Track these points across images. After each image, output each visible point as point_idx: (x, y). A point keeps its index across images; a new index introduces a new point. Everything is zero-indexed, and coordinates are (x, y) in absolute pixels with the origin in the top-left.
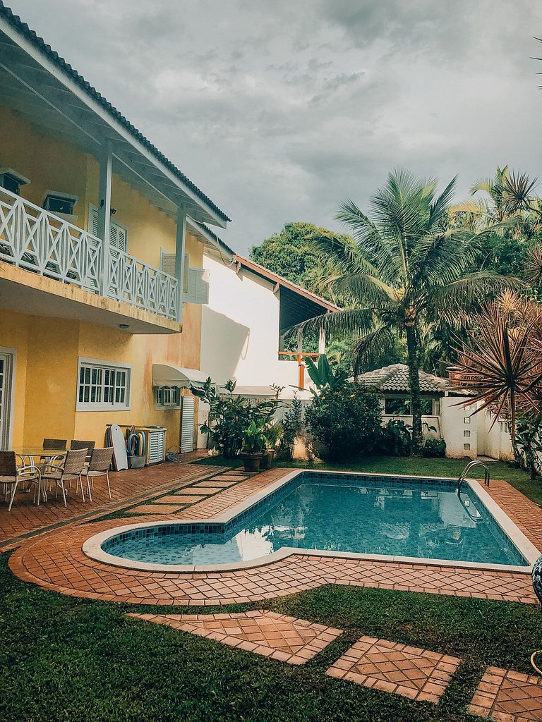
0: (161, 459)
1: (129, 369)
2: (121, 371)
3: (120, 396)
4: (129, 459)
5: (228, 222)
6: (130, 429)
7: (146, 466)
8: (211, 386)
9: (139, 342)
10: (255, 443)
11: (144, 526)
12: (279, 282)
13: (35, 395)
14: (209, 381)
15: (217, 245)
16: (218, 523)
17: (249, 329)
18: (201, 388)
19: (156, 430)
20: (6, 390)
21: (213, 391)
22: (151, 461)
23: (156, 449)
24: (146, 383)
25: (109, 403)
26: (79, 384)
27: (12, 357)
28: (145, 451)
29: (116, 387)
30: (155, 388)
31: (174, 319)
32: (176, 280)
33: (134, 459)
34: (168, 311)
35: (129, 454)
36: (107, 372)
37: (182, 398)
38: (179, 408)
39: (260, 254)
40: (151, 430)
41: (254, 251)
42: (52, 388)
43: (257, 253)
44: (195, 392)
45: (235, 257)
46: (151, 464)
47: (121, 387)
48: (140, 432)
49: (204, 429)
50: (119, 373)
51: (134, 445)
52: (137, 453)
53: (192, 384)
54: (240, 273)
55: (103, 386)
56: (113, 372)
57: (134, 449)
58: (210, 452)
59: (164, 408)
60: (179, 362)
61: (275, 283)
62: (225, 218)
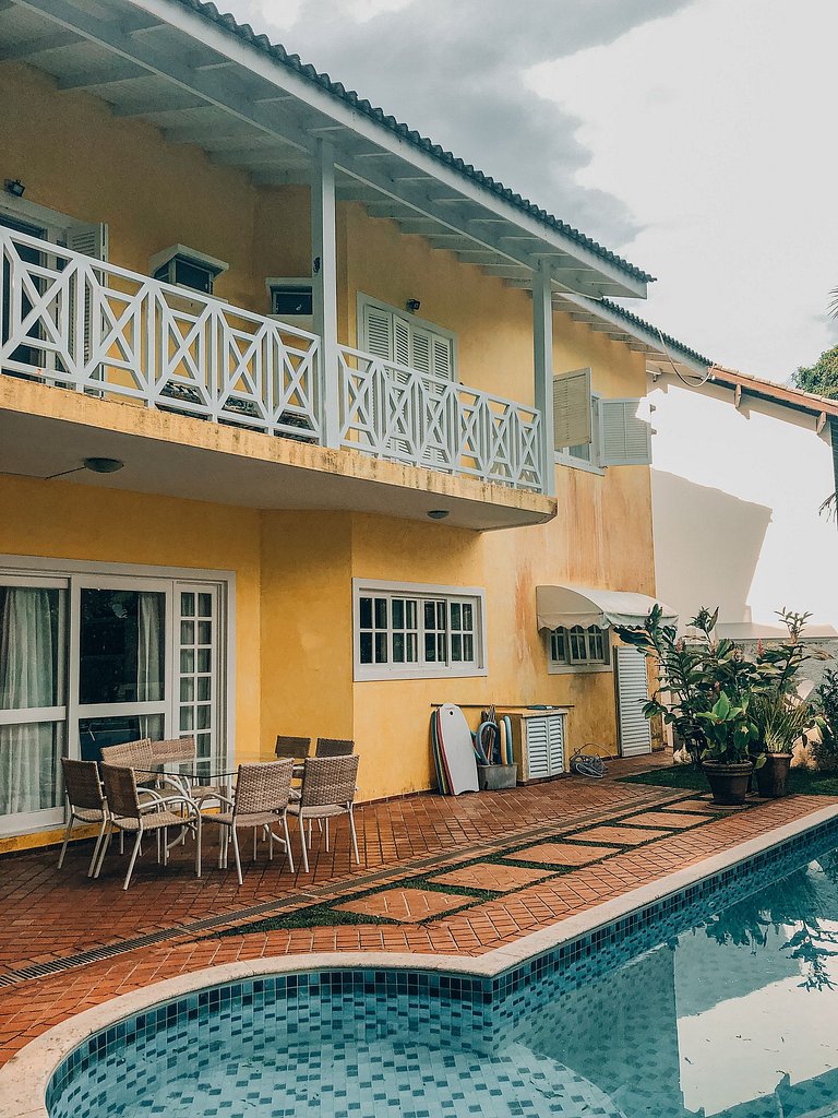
0: (560, 770)
1: (478, 598)
2: (462, 602)
3: (463, 649)
4: (481, 772)
5: (649, 284)
6: (487, 711)
7: (520, 784)
8: (662, 624)
9: (496, 544)
10: (729, 742)
11: (279, 969)
12: (825, 410)
13: (278, 655)
14: (656, 613)
15: (662, 347)
16: (474, 975)
17: (770, 511)
18: (638, 628)
19: (543, 713)
20: (219, 649)
21: (671, 632)
22: (532, 776)
23: (544, 752)
24: (521, 623)
25: (437, 665)
26: (358, 630)
27: (226, 586)
28: (516, 756)
29: (450, 632)
30: (543, 632)
31: (539, 490)
32: (537, 412)
33: (492, 772)
34: (516, 474)
35: (480, 762)
36: (429, 607)
37: (615, 650)
38: (611, 668)
39: (816, 381)
40: (526, 713)
41: (804, 378)
42: (308, 641)
43: (809, 379)
44: (627, 636)
45: (710, 370)
46: (532, 782)
47: (462, 632)
48: (502, 717)
49: (652, 707)
50: (455, 607)
51: (490, 743)
52: (497, 759)
53: (611, 619)
54: (742, 407)
55: (421, 631)
56: (444, 605)
57: (491, 750)
58: (678, 756)
59: (571, 670)
60: (602, 581)
61: (817, 414)
62: (643, 278)
